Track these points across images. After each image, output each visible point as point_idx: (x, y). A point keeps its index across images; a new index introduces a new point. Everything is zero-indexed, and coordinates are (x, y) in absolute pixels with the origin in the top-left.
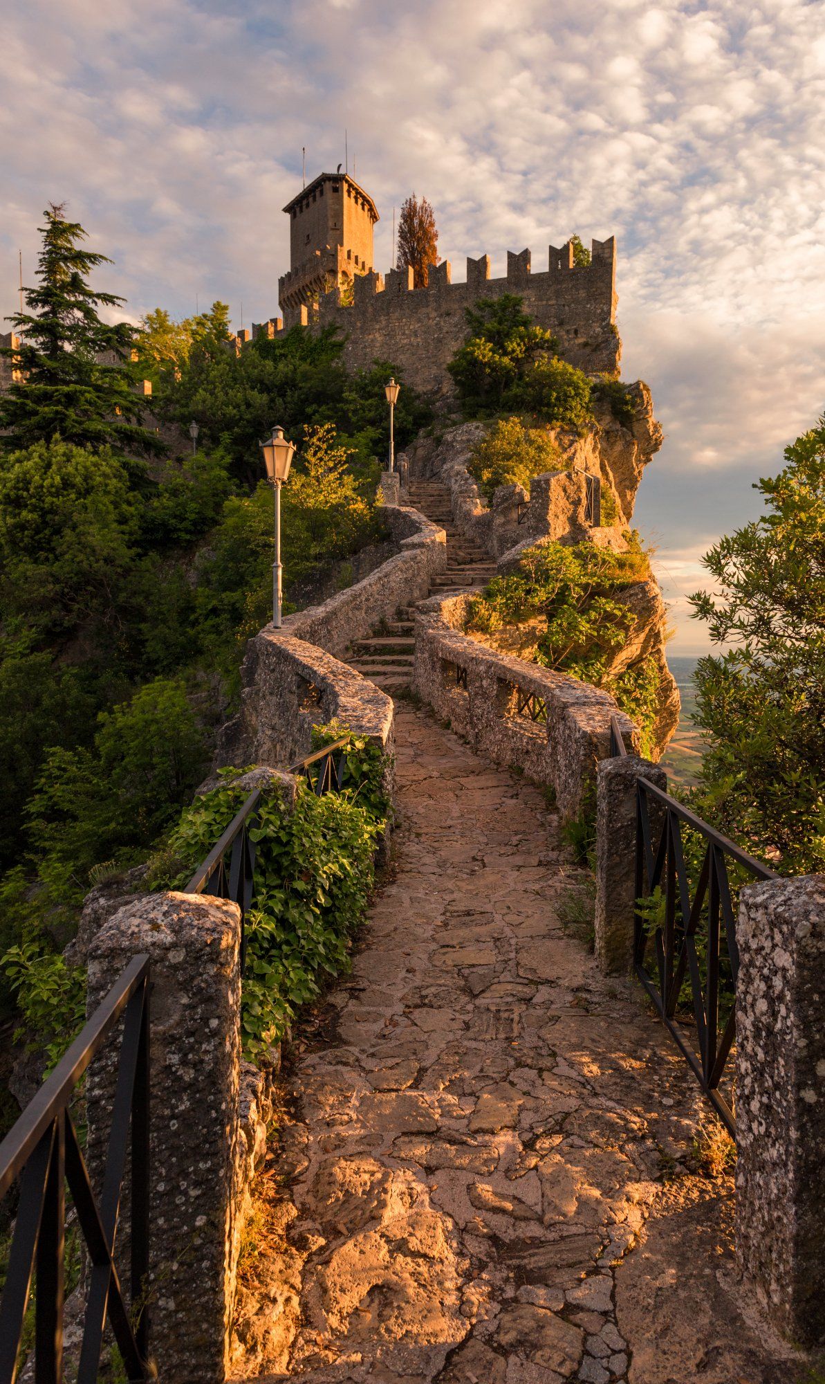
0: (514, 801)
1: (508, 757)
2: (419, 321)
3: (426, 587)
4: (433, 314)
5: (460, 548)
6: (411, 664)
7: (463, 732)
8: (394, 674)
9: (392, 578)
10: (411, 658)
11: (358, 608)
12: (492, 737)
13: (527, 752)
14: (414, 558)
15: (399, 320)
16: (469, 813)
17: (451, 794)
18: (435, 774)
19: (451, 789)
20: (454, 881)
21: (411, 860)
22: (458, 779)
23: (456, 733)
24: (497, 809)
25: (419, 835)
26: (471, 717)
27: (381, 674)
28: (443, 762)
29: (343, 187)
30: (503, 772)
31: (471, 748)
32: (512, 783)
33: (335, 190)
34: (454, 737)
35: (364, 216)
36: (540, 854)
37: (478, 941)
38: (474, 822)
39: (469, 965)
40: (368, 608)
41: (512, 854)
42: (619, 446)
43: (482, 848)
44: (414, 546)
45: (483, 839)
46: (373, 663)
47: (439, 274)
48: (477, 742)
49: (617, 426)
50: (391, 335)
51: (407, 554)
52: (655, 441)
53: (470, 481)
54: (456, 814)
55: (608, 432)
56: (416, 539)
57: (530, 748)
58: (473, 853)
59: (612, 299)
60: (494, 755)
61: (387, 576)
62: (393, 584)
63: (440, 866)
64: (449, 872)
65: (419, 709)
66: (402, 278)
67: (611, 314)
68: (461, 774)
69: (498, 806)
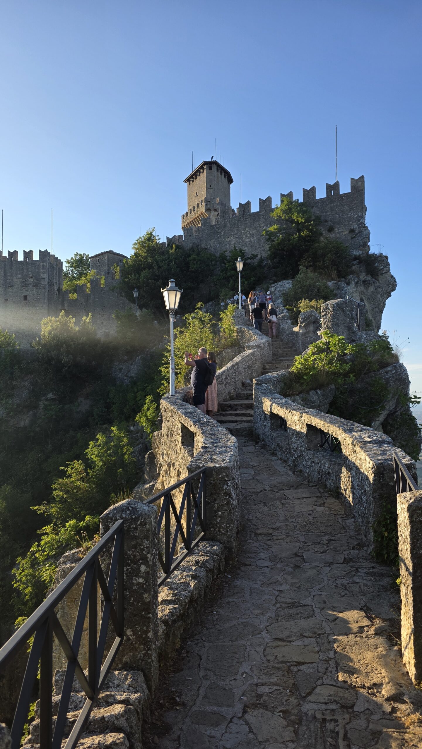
0: (322, 508)
1: (316, 476)
2: (255, 228)
3: (260, 370)
4: (262, 225)
5: (280, 348)
6: (251, 416)
7: (286, 458)
8: (242, 421)
9: (240, 365)
10: (251, 412)
12: (304, 463)
13: (329, 473)
14: (252, 354)
15: (244, 229)
16: (291, 517)
17: (279, 503)
18: (267, 488)
19: (278, 499)
20: (282, 574)
21: (250, 555)
22: (282, 492)
23: (281, 459)
24: (310, 515)
25: (256, 535)
26: (290, 449)
27: (233, 422)
28: (273, 478)
29: (215, 167)
30: (312, 486)
31: (290, 470)
32: (319, 495)
33: (210, 168)
34: (280, 462)
35: (225, 181)
36: (344, 552)
37: (302, 635)
38: (295, 524)
39: (296, 662)
40: (227, 383)
41: (324, 552)
42: (371, 289)
43: (301, 546)
44: (252, 347)
45: (302, 539)
46: (231, 415)
47: (265, 203)
48: (295, 466)
49: (369, 278)
50: (240, 238)
51: (248, 352)
52: (392, 285)
53: (285, 311)
54: (282, 518)
55: (364, 282)
56: (253, 343)
57: (330, 471)
58: (295, 550)
59: (363, 209)
60: (306, 475)
61: (237, 364)
62: (240, 369)
63: (271, 561)
64: (278, 566)
65: (257, 443)
66: (245, 207)
67: (363, 217)
68: (284, 488)
69: (311, 512)
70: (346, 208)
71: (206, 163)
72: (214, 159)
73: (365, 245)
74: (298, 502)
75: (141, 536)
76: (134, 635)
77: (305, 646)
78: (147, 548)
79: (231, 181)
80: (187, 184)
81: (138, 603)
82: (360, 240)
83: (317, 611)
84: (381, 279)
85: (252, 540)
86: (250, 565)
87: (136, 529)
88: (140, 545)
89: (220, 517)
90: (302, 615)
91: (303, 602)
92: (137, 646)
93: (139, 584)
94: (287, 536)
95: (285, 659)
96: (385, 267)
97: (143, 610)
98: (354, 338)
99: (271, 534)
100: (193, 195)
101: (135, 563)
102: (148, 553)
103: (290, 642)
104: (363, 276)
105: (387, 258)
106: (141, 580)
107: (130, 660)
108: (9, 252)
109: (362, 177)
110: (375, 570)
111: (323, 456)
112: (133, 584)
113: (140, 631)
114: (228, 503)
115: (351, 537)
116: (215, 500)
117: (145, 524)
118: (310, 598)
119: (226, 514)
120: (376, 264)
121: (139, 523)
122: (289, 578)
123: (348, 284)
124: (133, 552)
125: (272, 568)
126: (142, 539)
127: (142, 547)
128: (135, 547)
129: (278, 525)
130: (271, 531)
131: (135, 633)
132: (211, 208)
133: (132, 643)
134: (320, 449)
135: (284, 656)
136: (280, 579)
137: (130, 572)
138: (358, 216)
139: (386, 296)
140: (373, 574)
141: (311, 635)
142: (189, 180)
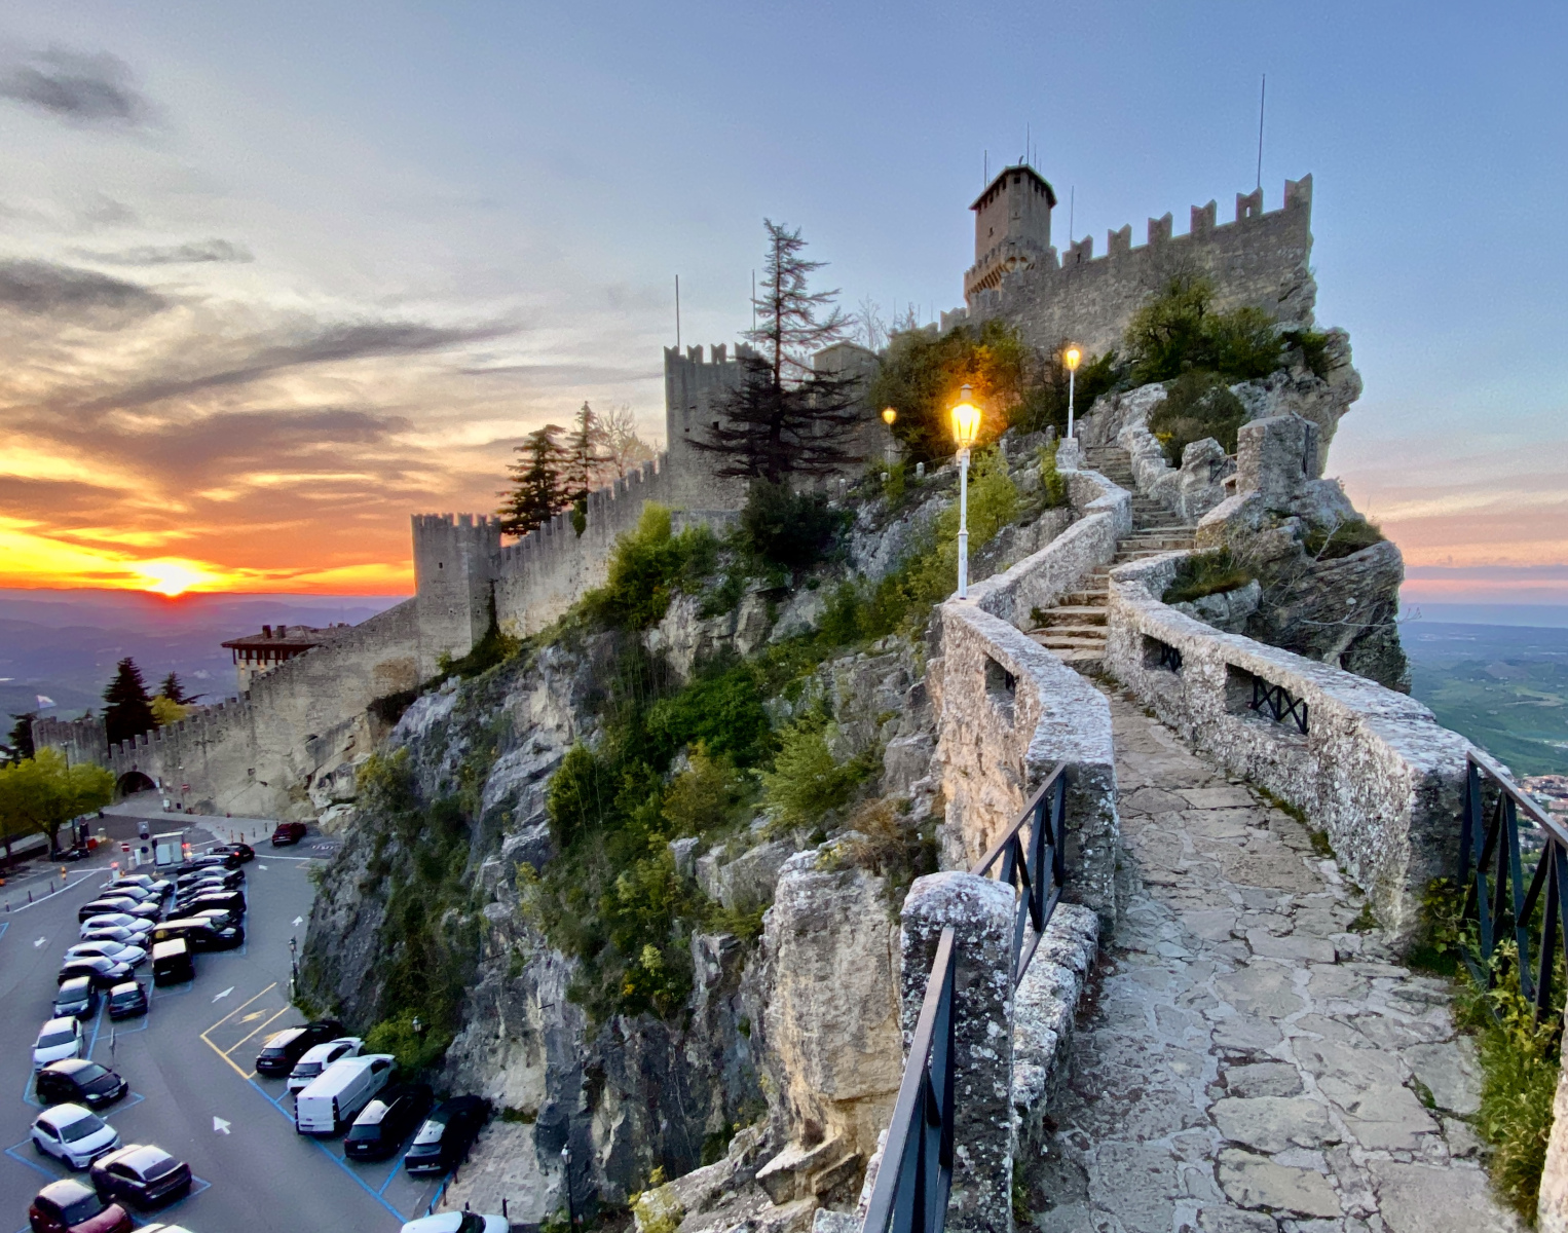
0: (1263, 832)
1: (1242, 766)
2: (1098, 289)
3: (1112, 553)
4: (1112, 281)
5: (1144, 510)
6: (1100, 637)
7: (1175, 724)
8: (1083, 647)
9: (1077, 543)
10: (1102, 630)
11: (1043, 576)
12: (1218, 737)
13: (1273, 763)
14: (1100, 523)
15: (1078, 291)
16: (1208, 848)
17: (1176, 816)
18: (1149, 782)
19: (1173, 807)
20: (1213, 978)
21: (1143, 930)
22: (1179, 791)
23: (1164, 724)
24: (1243, 845)
25: (1148, 884)
26: (1186, 707)
27: (1066, 647)
28: (1154, 762)
29: (1024, 178)
30: (1235, 783)
31: (1186, 745)
32: (1253, 802)
33: (1017, 181)
34: (1162, 728)
35: (1042, 201)
36: (1331, 937)
37: (1289, 1140)
38: (1218, 865)
39: (1293, 1212)
40: (1052, 576)
41: (1289, 933)
42: (1312, 398)
43: (1239, 915)
44: (1100, 509)
45: (1237, 899)
46: (1060, 634)
47: (1119, 240)
48: (1195, 739)
49: (1309, 376)
50: (1069, 308)
51: (1092, 518)
52: (1351, 390)
53: (1153, 442)
54: (1190, 850)
55: (1299, 384)
56: (1100, 502)
57: (1277, 758)
58: (1229, 925)
59: (1305, 243)
60: (1221, 759)
61: (1072, 541)
62: (1078, 550)
63: (1186, 947)
64: (1201, 957)
65: (1114, 690)
66: (1081, 250)
67: (1304, 257)
68: (1181, 783)
69: (1244, 840)
70: (1273, 240)
71: (1008, 172)
72: (1024, 163)
73: (1304, 314)
74: (1212, 816)
75: (990, 962)
76: (971, 1158)
77: (1302, 1169)
78: (1002, 988)
79: (1051, 202)
80: (974, 212)
81: (982, 1096)
82: (1296, 303)
83: (1309, 1080)
84: (1331, 376)
85: (1140, 894)
86: (1144, 953)
87: (978, 945)
88: (987, 980)
89: (1090, 858)
90: (1278, 1086)
91: (1272, 1052)
92: (978, 1179)
93: (983, 1060)
94: (1208, 891)
95: (1265, 1202)
96: (1342, 354)
97: (993, 1112)
98: (1297, 493)
99: (1174, 885)
100: (985, 232)
101: (977, 1016)
102: (1005, 999)
103: (1265, 1153)
104: (1298, 373)
105: (1346, 336)
106: (988, 1053)
107: (964, 1204)
108: (689, 349)
109: (1308, 179)
110: (1410, 987)
111: (1259, 727)
112: (972, 1059)
113: (985, 1152)
114: (1107, 834)
115: (1338, 903)
116: (1081, 826)
117: (999, 937)
118: (1282, 1044)
119: (1102, 853)
120: (1325, 350)
121: (984, 933)
122: (1229, 989)
123: (1269, 388)
124: (972, 993)
125: (1190, 963)
126: (992, 969)
127: (992, 985)
128: (976, 983)
129: (1184, 864)
130: (1173, 878)
131: (973, 1153)
132: (1017, 255)
133: (968, 1173)
134: (1252, 712)
135: (1262, 1194)
136: (1210, 990)
137: (965, 1035)
138: (1296, 256)
139: (1339, 410)
140: (1409, 997)
141: (1310, 1143)
142: (978, 206)
